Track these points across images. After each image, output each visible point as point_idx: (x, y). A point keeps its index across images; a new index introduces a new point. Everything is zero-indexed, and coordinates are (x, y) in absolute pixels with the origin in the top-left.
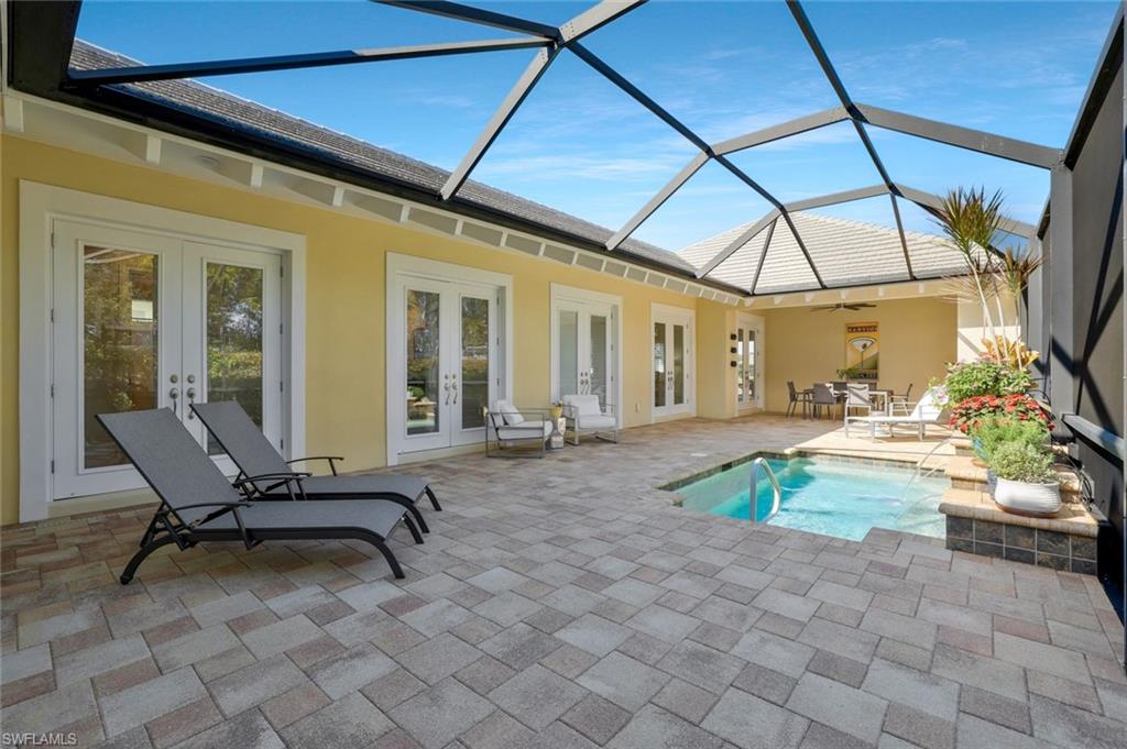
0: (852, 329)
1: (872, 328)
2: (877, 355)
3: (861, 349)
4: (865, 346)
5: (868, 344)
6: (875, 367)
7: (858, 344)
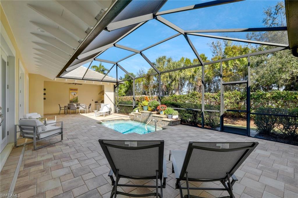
0: (71, 90)
1: (76, 90)
2: (77, 97)
3: (74, 95)
4: (74, 94)
5: (75, 94)
6: (77, 99)
7: (73, 94)
